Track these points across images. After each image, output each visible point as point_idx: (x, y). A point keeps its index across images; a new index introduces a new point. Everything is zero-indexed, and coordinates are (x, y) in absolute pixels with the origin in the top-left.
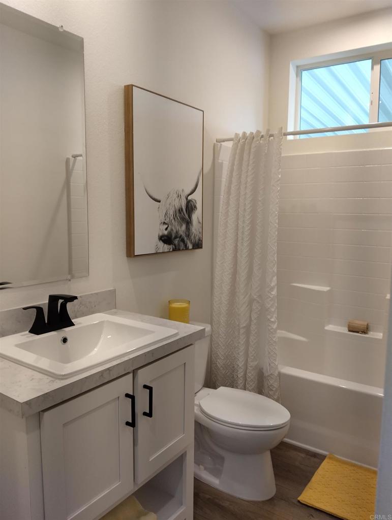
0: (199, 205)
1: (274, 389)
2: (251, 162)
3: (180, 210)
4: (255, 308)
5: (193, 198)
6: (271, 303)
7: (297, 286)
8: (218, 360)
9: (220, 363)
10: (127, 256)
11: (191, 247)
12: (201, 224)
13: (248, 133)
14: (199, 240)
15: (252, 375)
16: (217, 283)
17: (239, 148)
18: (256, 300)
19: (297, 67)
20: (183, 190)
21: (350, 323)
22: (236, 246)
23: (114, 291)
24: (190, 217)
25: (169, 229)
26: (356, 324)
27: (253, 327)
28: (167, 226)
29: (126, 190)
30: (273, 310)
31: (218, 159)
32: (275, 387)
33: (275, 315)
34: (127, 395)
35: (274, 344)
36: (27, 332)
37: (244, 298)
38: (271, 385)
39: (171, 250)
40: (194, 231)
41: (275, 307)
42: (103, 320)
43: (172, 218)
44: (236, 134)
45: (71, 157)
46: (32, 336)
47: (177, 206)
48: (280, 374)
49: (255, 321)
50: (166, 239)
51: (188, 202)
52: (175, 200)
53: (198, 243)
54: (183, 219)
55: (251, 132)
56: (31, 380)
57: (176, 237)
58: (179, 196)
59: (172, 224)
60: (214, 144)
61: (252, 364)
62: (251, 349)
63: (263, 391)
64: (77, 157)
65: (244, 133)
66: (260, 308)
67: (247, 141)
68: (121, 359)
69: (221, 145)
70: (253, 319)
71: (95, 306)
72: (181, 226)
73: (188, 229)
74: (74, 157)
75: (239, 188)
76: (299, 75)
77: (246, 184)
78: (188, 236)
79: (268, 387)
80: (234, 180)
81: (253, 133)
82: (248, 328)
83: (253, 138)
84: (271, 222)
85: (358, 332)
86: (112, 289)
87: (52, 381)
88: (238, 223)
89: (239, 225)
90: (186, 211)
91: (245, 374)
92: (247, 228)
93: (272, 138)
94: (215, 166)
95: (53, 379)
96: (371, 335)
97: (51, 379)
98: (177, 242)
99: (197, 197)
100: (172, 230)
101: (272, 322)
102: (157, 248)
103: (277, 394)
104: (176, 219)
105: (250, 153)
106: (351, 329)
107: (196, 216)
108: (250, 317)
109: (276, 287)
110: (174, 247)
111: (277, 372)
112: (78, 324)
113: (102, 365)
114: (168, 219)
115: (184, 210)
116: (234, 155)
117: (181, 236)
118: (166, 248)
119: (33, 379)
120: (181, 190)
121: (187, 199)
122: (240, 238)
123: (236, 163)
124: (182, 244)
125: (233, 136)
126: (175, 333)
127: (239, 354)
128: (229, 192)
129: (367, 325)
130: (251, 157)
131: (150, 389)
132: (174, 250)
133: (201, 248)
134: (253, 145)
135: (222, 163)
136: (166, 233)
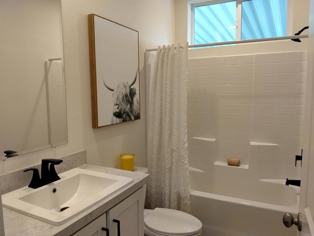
0: (137, 92)
1: (188, 206)
2: (169, 64)
3: (126, 96)
4: (174, 155)
5: (134, 87)
6: (185, 152)
7: (196, 139)
8: (152, 190)
9: (153, 191)
10: (93, 128)
11: (133, 118)
12: (139, 103)
13: (166, 45)
14: (138, 114)
15: (174, 198)
16: (149, 140)
17: (161, 55)
18: (176, 150)
19: (192, 5)
20: (127, 82)
21: (228, 160)
22: (161, 117)
23: (85, 152)
24: (132, 99)
25: (119, 108)
26: (232, 160)
27: (174, 167)
28: (118, 106)
29: (91, 84)
30: (186, 156)
31: (148, 62)
32: (188, 204)
33: (187, 159)
34: (103, 229)
35: (187, 178)
36: (27, 187)
37: (168, 149)
38: (186, 203)
39: (121, 122)
40: (135, 108)
41: (187, 154)
42: (80, 173)
43: (121, 101)
44: (159, 46)
45: (48, 61)
46: (31, 190)
47: (124, 93)
48: (191, 196)
49: (175, 164)
50: (118, 115)
51: (131, 90)
52: (122, 89)
53: (138, 116)
54: (128, 101)
55: (168, 45)
56: (35, 228)
57: (124, 113)
58: (125, 87)
59: (121, 105)
60: (145, 53)
61: (174, 191)
62: (173, 182)
63: (181, 207)
64: (52, 60)
65: (164, 46)
66: (178, 155)
67: (166, 50)
68: (98, 205)
69: (149, 53)
70: (174, 162)
71: (73, 163)
72: (127, 105)
73: (131, 107)
74: (50, 61)
75: (162, 80)
76: (193, 10)
77: (166, 77)
78: (131, 112)
79: (184, 205)
80: (159, 75)
81: (169, 46)
82: (170, 168)
83: (170, 49)
84: (183, 102)
85: (234, 165)
86: (84, 150)
87: (51, 227)
88: (162, 102)
89: (163, 104)
90: (130, 96)
91: (170, 198)
92: (168, 106)
93: (181, 49)
94: (146, 66)
95: (52, 226)
96: (242, 167)
97: (50, 225)
98: (124, 116)
99: (136, 86)
100: (121, 108)
101: (186, 163)
102: (113, 121)
103: (190, 208)
104: (124, 101)
105: (168, 59)
106: (230, 164)
107: (136, 99)
108: (172, 161)
109: (187, 142)
110: (123, 119)
111: (189, 195)
112: (63, 178)
113: (85, 211)
114: (119, 102)
115: (129, 95)
116: (158, 59)
117: (127, 112)
118: (118, 120)
119: (36, 227)
120: (126, 82)
121: (130, 88)
122: (164, 112)
123: (160, 64)
124: (128, 117)
125: (157, 48)
126: (131, 180)
127: (165, 185)
128: (155, 83)
129: (239, 161)
130: (169, 61)
131: (118, 222)
132: (123, 121)
133: (140, 119)
134: (170, 54)
135: (150, 64)
136: (118, 110)
